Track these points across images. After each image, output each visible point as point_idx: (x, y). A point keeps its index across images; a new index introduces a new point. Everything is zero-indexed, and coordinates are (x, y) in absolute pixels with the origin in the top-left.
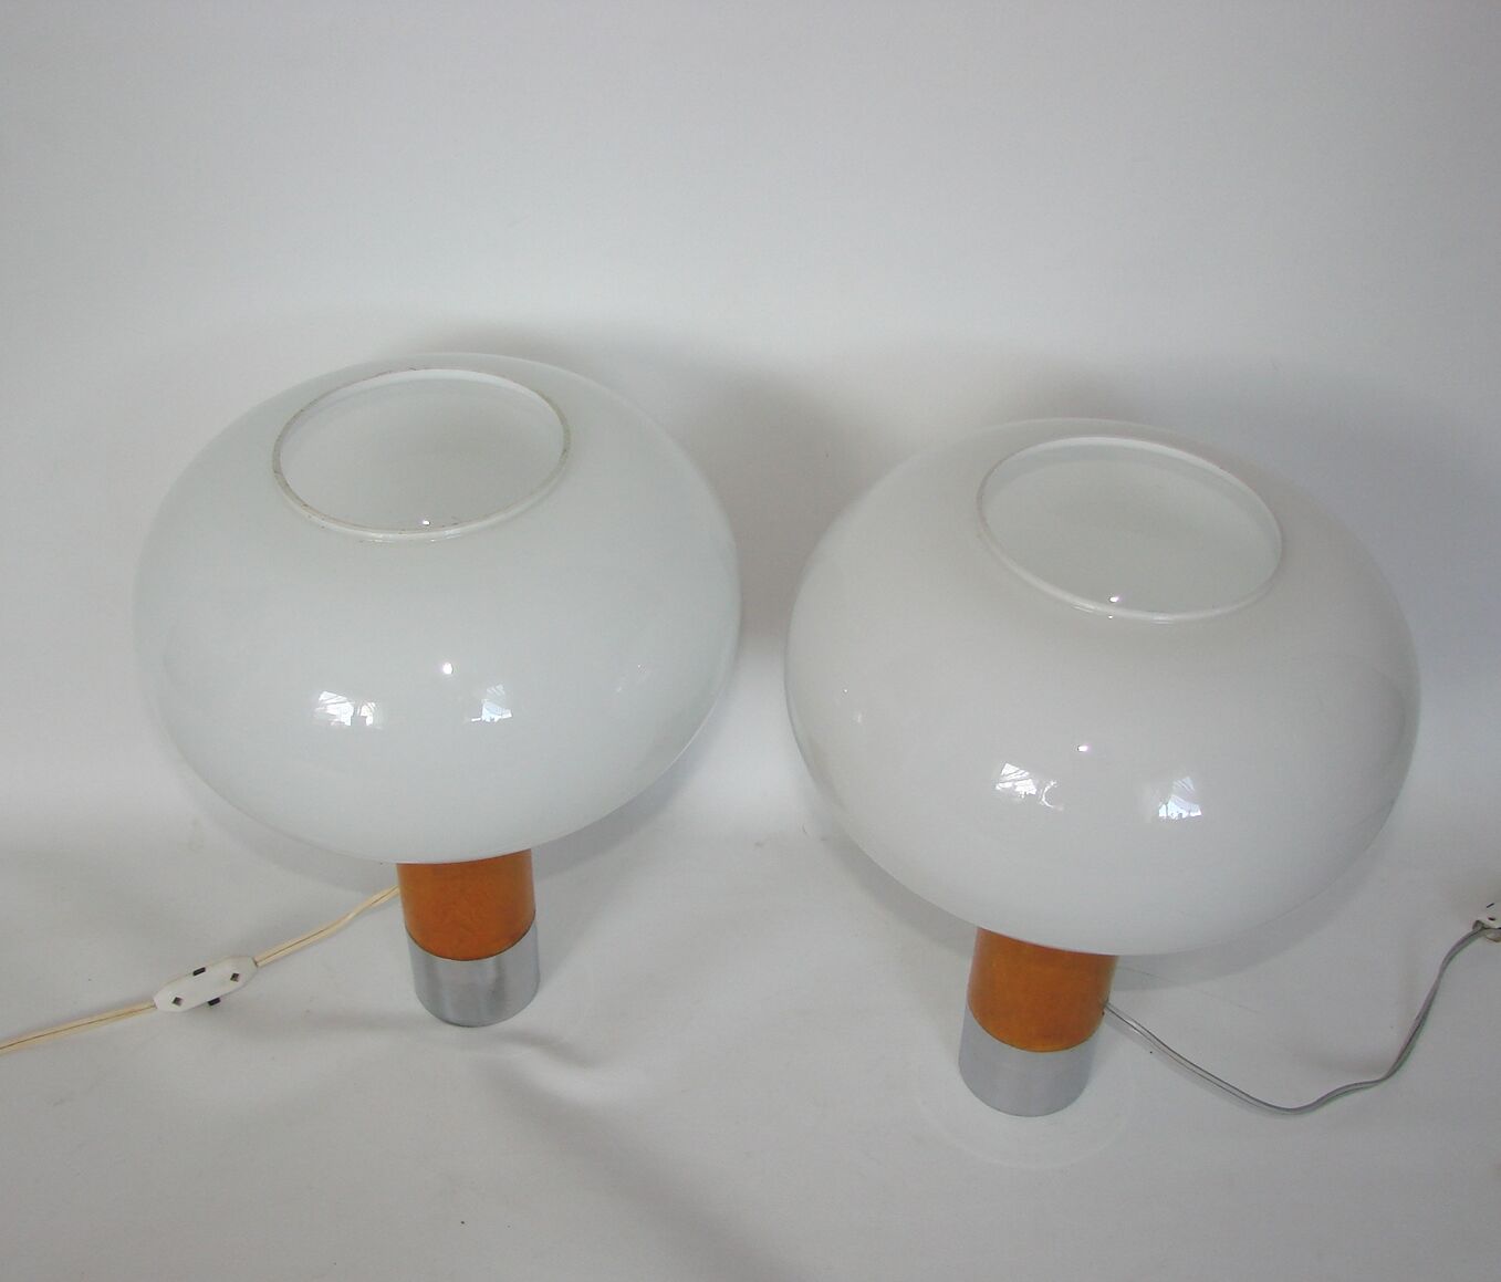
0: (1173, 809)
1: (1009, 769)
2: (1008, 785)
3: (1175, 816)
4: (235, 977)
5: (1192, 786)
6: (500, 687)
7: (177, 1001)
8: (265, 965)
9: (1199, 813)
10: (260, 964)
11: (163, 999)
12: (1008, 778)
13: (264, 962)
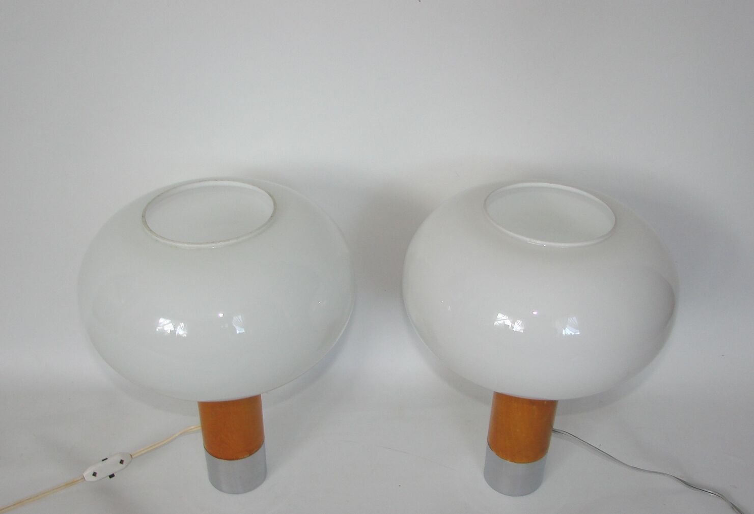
0: (568, 331)
1: (500, 316)
2: (500, 322)
3: (569, 334)
4: (122, 462)
5: (576, 321)
6: (240, 317)
7: (95, 474)
8: (136, 457)
9: (579, 333)
10: (133, 457)
11: (88, 474)
12: (501, 319)
13: (136, 455)
